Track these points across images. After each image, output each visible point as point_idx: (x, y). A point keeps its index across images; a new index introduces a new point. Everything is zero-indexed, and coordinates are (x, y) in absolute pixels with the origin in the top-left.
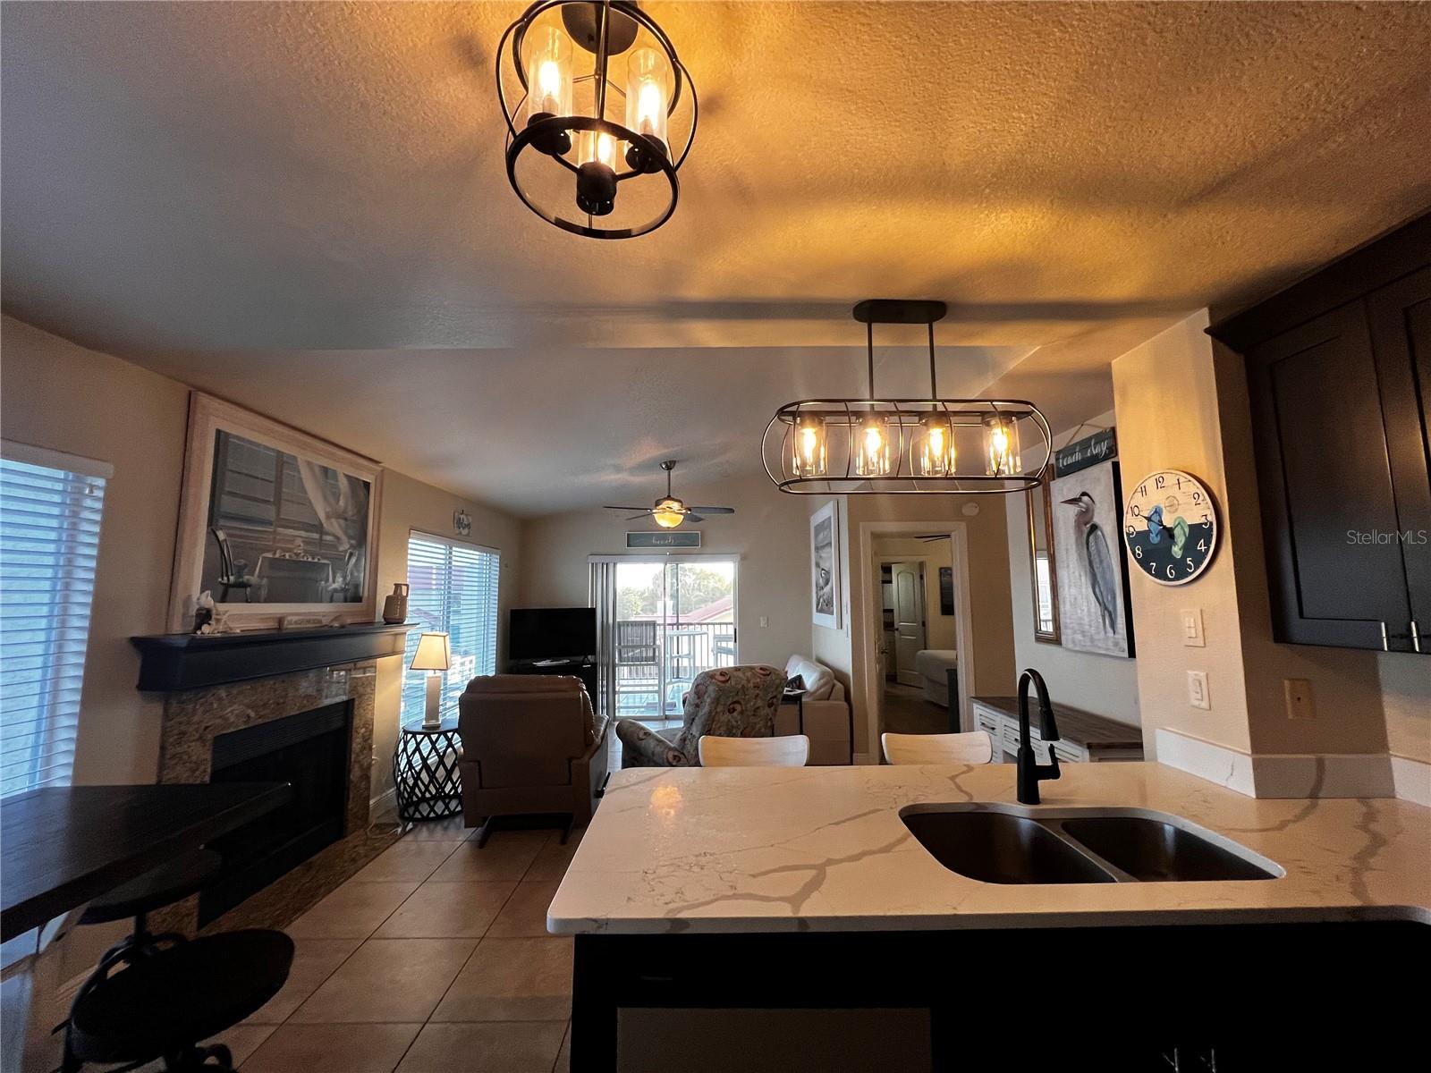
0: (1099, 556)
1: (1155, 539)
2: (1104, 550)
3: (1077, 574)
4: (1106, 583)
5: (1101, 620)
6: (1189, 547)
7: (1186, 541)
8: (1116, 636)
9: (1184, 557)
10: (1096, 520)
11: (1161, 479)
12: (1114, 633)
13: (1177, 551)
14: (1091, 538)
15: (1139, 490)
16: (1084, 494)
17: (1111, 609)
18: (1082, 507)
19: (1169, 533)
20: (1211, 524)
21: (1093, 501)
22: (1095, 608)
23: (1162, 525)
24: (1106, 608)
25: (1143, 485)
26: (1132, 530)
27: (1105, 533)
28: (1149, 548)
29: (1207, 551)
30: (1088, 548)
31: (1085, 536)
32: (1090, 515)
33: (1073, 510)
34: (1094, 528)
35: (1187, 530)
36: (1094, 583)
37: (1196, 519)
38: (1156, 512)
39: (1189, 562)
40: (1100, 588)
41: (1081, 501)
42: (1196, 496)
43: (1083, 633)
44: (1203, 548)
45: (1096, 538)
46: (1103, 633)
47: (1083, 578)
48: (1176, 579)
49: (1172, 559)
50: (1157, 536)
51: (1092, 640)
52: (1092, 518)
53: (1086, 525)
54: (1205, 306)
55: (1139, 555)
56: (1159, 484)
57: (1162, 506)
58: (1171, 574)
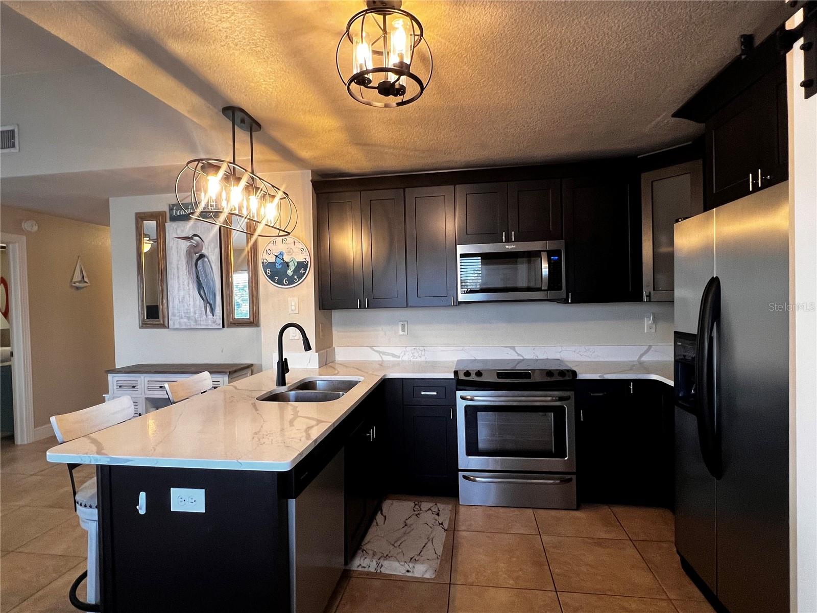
0: (205, 272)
1: (278, 266)
2: (208, 270)
3: (186, 283)
4: (209, 288)
5: (203, 309)
6: (296, 271)
7: (294, 269)
8: (215, 317)
9: (293, 275)
10: (204, 251)
11: (285, 239)
12: (213, 316)
13: (290, 273)
14: (200, 262)
15: (272, 242)
16: (195, 235)
17: (211, 302)
18: (193, 243)
19: (287, 264)
20: (308, 262)
21: (203, 241)
22: (199, 302)
23: (283, 260)
24: (208, 302)
25: (275, 240)
26: (265, 261)
27: (211, 260)
28: (275, 270)
29: (305, 273)
30: (196, 268)
31: (194, 261)
32: (200, 249)
33: (185, 245)
34: (202, 256)
35: (296, 264)
36: (200, 286)
37: (301, 258)
38: (280, 254)
39: (295, 278)
40: (204, 290)
41: (193, 239)
42: (302, 250)
43: (189, 318)
44: (303, 272)
45: (203, 262)
46: (205, 316)
47: (191, 285)
48: (288, 285)
49: (287, 276)
50: (280, 265)
51: (196, 321)
52: (202, 249)
53: (195, 254)
54: (310, 169)
55: (268, 273)
56: (284, 242)
57: (284, 251)
58: (286, 283)
